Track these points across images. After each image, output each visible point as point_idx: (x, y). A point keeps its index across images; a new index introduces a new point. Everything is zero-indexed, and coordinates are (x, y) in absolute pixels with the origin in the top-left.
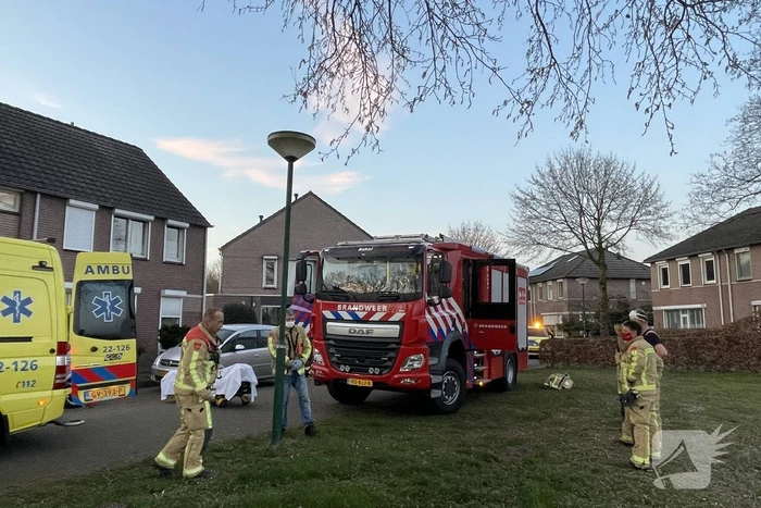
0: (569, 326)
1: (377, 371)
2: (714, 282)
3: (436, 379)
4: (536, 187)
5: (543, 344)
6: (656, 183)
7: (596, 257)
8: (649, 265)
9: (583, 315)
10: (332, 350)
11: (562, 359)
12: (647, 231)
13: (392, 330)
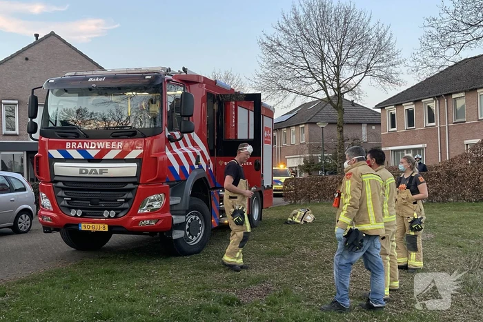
0: (309, 167)
1: (113, 214)
2: (434, 124)
3: (177, 219)
4: (282, 34)
5: (286, 183)
6: (389, 31)
7: (335, 102)
8: (379, 111)
9: (323, 157)
10: (61, 193)
11: (304, 195)
12: (380, 77)
13: (130, 169)
